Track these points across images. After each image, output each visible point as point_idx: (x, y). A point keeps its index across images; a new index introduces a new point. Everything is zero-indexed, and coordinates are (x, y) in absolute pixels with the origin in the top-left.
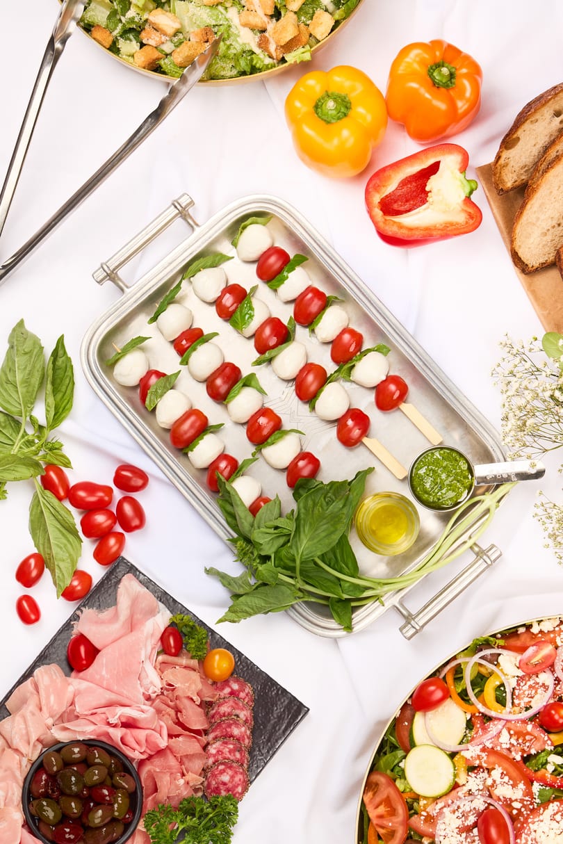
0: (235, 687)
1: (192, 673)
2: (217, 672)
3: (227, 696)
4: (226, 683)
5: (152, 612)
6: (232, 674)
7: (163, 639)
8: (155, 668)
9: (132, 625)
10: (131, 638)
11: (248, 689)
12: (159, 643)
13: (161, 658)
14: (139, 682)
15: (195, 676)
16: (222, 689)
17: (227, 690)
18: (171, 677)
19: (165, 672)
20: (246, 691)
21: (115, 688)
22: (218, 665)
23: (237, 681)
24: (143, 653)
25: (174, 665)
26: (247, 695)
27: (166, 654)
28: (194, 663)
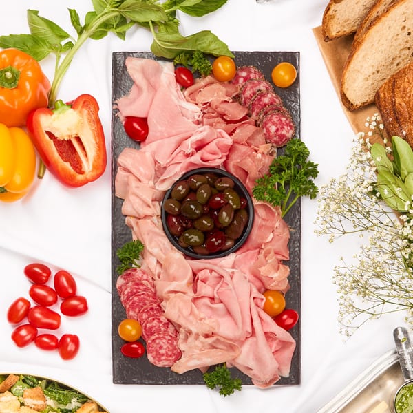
0: (244, 74)
1: (213, 86)
2: (227, 74)
3: (244, 84)
4: (237, 76)
5: (158, 71)
6: (236, 69)
7: (178, 80)
8: (187, 101)
9: (153, 87)
10: (159, 95)
11: (253, 69)
12: (178, 85)
13: (186, 92)
14: (184, 118)
15: (217, 86)
16: (238, 82)
17: (241, 80)
18: (203, 98)
19: (197, 99)
20: (253, 72)
21: (174, 132)
22: (224, 69)
23: (242, 70)
24: (173, 98)
25: (198, 90)
26: (255, 73)
27: (186, 88)
28: (209, 78)
